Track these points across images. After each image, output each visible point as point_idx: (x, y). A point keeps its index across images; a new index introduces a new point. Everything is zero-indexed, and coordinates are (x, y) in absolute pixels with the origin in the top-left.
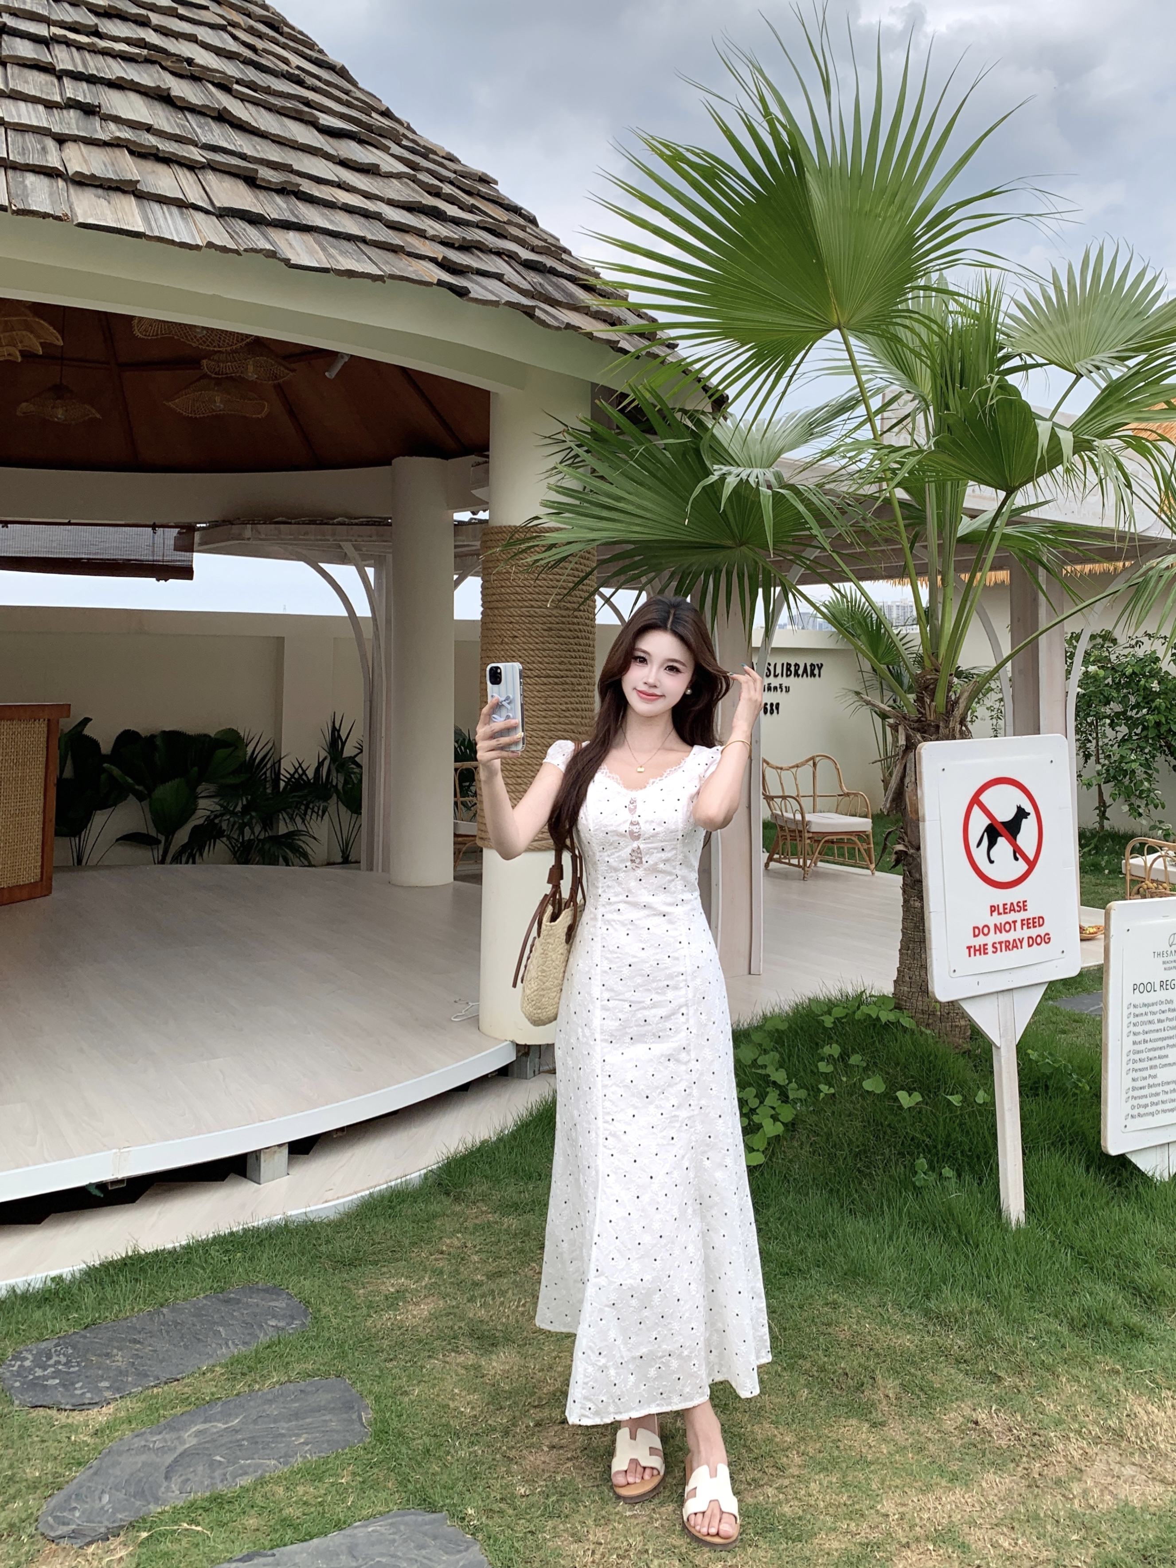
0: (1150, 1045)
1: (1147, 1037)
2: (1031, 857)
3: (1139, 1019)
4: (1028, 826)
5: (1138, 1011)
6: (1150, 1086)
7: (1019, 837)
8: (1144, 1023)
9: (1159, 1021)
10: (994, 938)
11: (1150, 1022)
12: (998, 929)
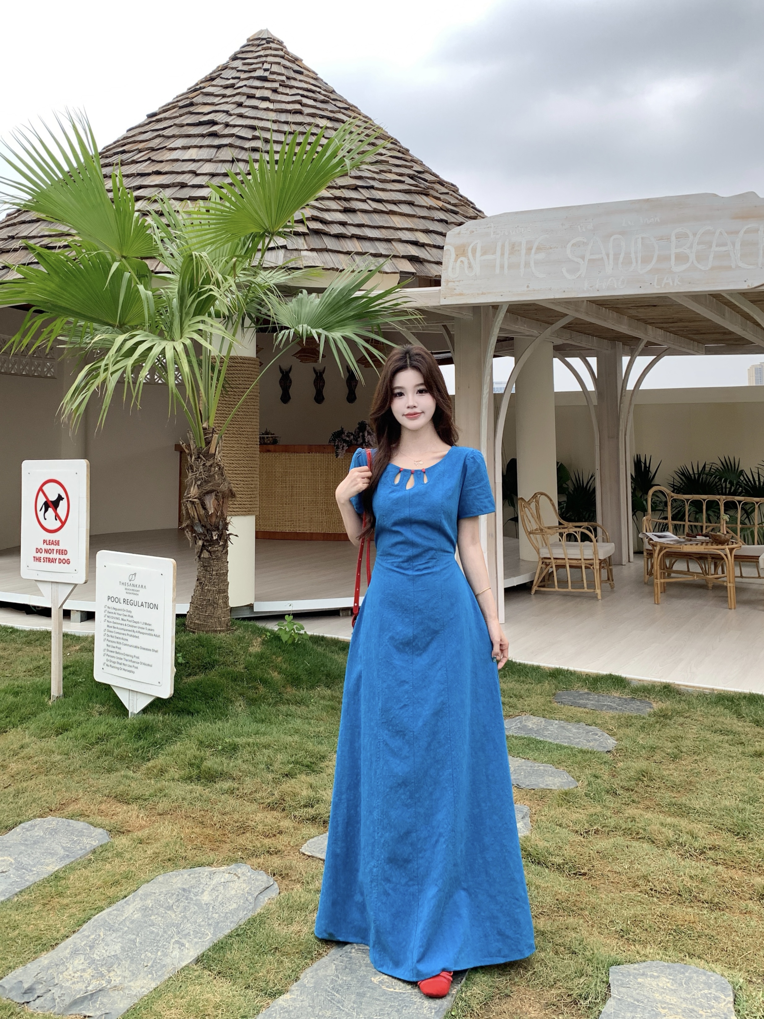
0: (117, 630)
1: (116, 626)
2: (63, 519)
3: (111, 615)
4: (63, 504)
5: (110, 610)
6: (116, 653)
7: (58, 509)
8: (113, 618)
9: (122, 620)
10: (43, 555)
11: (117, 619)
12: (46, 551)
